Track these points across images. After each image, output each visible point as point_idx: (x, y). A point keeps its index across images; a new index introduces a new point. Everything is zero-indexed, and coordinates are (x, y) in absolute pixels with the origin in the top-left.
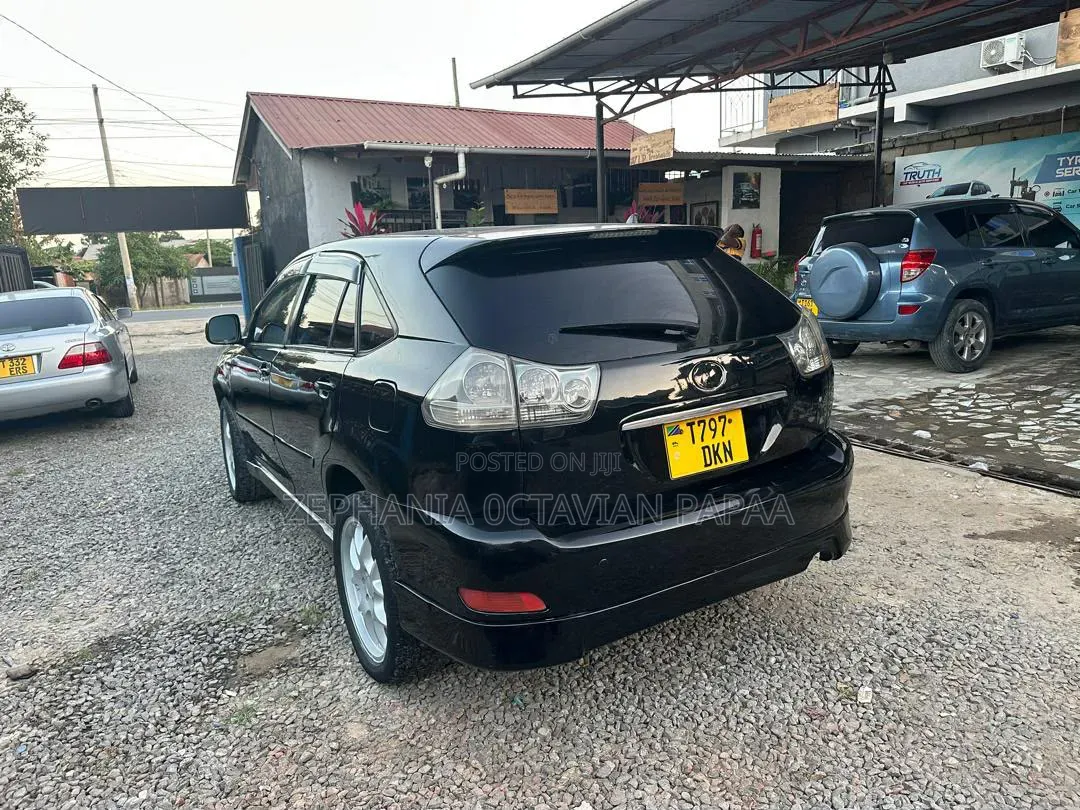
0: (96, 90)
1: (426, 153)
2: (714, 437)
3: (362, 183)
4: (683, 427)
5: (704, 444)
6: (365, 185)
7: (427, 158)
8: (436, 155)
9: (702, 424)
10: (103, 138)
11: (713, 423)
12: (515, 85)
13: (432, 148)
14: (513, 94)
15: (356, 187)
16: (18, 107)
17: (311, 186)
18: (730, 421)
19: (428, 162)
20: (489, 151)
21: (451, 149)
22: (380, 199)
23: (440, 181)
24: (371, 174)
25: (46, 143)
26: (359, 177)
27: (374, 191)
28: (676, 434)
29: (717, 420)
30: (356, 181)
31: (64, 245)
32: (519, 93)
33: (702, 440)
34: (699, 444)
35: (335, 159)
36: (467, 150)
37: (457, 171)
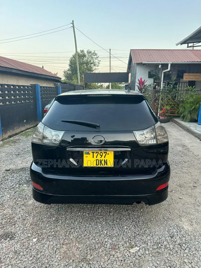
0: (110, 50)
1: (160, 64)
2: (101, 157)
3: (151, 71)
4: (90, 153)
5: (97, 159)
6: (152, 72)
7: (160, 65)
8: (162, 64)
9: (97, 153)
10: (110, 61)
11: (101, 153)
12: (188, 43)
13: (161, 63)
14: (187, 46)
15: (149, 73)
16: (96, 54)
17: (138, 72)
18: (108, 154)
19: (160, 66)
20: (179, 63)
21: (167, 63)
22: (155, 76)
23: (164, 71)
24: (154, 69)
25: (100, 62)
26: (151, 70)
27: (154, 74)
28: (87, 154)
29: (103, 153)
30: (150, 71)
31: (102, 84)
32: (189, 46)
33: (97, 157)
34: (95, 158)
35: (145, 66)
36: (171, 63)
37: (168, 69)
